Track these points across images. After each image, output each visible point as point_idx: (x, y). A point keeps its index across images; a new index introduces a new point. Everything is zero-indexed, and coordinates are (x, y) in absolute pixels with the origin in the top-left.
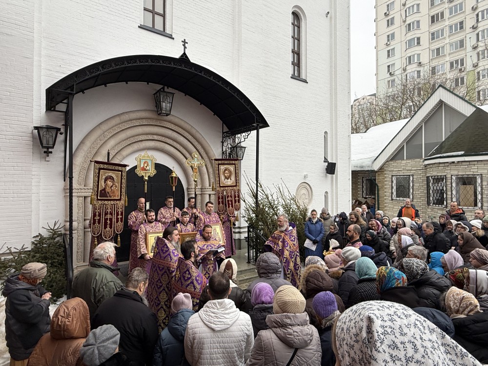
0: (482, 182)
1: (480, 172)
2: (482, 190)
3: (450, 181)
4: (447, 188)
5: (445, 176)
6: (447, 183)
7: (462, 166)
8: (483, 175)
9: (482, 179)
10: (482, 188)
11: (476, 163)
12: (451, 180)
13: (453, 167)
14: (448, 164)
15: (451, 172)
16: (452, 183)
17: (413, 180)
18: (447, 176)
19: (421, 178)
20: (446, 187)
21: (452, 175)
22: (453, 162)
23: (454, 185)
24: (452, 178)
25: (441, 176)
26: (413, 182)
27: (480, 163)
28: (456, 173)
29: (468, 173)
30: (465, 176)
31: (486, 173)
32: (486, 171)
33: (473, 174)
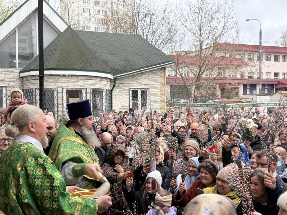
0: (86, 95)
1: (85, 86)
3: (61, 94)
4: (59, 101)
5: (57, 88)
6: (59, 96)
7: (72, 80)
8: (87, 89)
9: (86, 92)
11: (82, 78)
12: (63, 92)
13: (63, 80)
14: (59, 77)
15: (62, 85)
16: (63, 96)
17: (6, 93)
18: (58, 89)
20: (57, 100)
21: (63, 88)
22: (64, 75)
23: (65, 98)
24: (63, 91)
25: (52, 88)
27: (85, 78)
28: (66, 86)
29: (76, 87)
30: (74, 89)
31: (89, 87)
32: (89, 86)
33: (80, 88)
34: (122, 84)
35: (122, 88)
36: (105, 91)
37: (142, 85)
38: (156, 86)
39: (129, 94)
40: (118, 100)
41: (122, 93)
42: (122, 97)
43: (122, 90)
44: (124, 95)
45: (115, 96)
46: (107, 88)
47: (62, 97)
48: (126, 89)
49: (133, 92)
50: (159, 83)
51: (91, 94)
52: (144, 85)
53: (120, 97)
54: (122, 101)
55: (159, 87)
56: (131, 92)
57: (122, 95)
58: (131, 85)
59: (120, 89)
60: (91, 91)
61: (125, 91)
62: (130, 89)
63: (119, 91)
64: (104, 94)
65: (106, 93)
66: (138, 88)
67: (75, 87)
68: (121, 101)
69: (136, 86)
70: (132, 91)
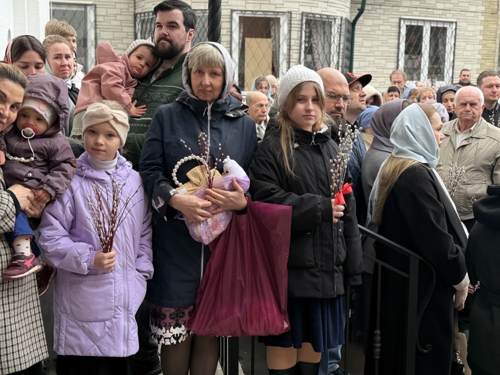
0: (290, 31)
1: (288, 6)
2: (289, 50)
8: (293, 16)
9: (290, 24)
10: (289, 45)
12: (231, 22)
15: (231, 3)
16: (231, 32)
17: (95, 21)
19: (118, 17)
21: (232, 11)
23: (236, 36)
24: (231, 18)
26: (95, 28)
28: (239, 4)
29: (264, 8)
30: (259, 15)
31: (297, 10)
32: (297, 5)
33: (274, 10)
34: (382, 7)
35: (382, 17)
36: (338, 22)
37: (436, 12)
38: (473, 14)
39: (399, 36)
40: (368, 50)
41: (381, 33)
42: (380, 43)
43: (381, 22)
44: (385, 38)
45: (360, 40)
46: (344, 16)
47: (229, 33)
48: (391, 20)
49: (410, 29)
50: (483, 8)
51: (302, 28)
52: (440, 12)
53: (375, 43)
54: (380, 53)
55: (483, 18)
56: (403, 31)
57: (381, 38)
58: (406, 10)
59: (376, 22)
60: (302, 20)
61: (389, 28)
62: (402, 22)
63: (373, 25)
64: (335, 30)
65: (341, 29)
66: (424, 21)
67: (262, 10)
68: (376, 53)
69: (418, 13)
70: (407, 26)
